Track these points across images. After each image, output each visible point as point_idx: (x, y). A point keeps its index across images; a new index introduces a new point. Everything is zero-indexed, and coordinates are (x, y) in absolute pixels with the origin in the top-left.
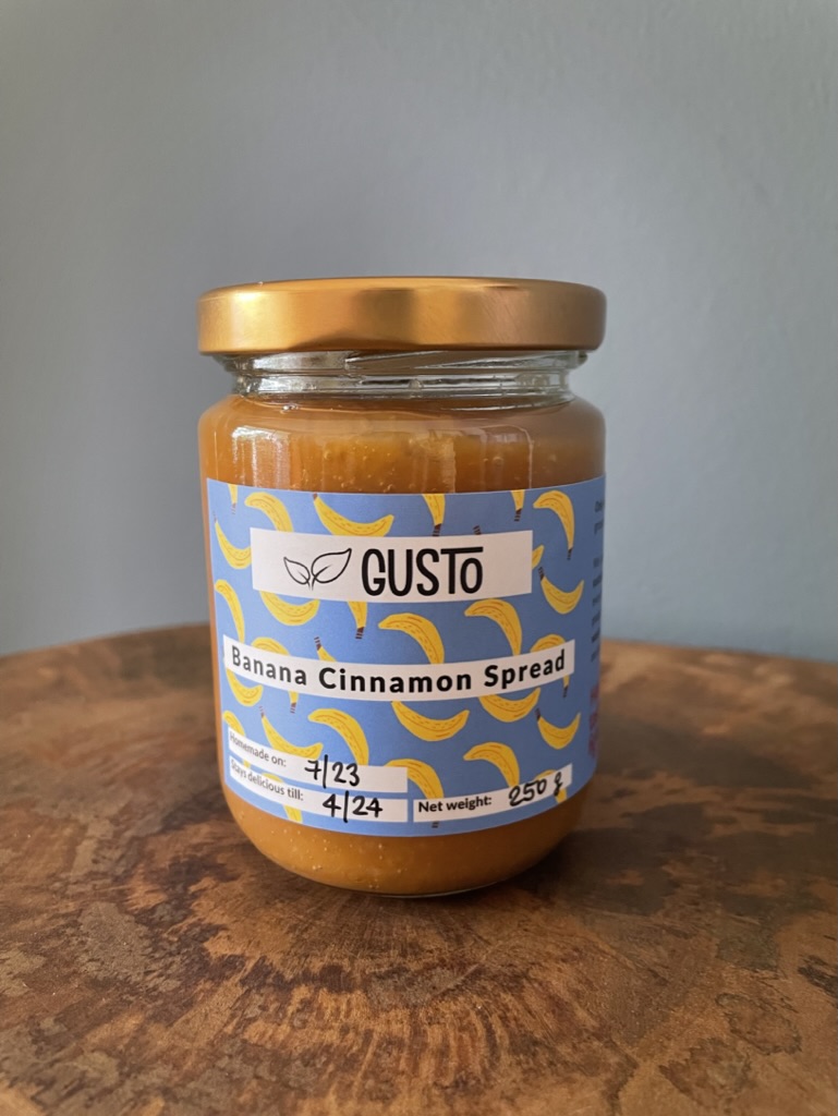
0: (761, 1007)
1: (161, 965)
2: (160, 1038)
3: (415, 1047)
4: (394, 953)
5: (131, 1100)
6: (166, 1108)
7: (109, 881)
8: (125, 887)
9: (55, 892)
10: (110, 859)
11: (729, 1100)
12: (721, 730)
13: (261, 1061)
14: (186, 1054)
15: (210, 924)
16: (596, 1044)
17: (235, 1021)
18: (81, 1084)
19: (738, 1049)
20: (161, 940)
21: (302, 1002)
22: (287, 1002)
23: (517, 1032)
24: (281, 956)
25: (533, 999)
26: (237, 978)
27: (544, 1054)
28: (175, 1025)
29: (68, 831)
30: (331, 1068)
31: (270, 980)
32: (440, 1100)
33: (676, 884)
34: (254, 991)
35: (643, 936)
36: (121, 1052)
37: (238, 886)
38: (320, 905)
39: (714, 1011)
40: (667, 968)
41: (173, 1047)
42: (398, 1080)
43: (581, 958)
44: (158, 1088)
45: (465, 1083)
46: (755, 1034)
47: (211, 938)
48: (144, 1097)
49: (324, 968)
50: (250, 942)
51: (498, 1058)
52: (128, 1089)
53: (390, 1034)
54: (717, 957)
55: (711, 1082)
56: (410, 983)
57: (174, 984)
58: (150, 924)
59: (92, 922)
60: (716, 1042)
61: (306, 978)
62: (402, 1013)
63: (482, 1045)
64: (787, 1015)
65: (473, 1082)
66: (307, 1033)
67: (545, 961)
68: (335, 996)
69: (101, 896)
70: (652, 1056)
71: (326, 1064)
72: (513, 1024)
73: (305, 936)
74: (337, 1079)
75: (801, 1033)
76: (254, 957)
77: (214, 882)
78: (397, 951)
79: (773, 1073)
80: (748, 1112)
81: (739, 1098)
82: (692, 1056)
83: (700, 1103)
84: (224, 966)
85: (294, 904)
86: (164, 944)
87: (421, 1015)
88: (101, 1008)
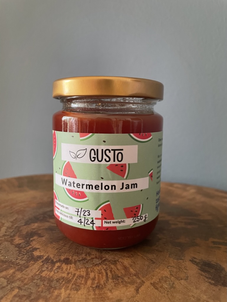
0: (179, 269)
1: (21, 257)
2: (19, 275)
3: (86, 278)
4: (83, 255)
5: (10, 290)
6: (19, 292)
7: (9, 237)
8: (13, 238)
10: (10, 232)
11: (168, 291)
12: (176, 202)
13: (45, 281)
14: (25, 279)
15: (35, 248)
16: (134, 277)
17: (39, 271)
19: (171, 279)
20: (22, 251)
21: (57, 267)
22: (54, 266)
23: (114, 274)
24: (53, 256)
25: (119, 266)
26: (41, 261)
27: (120, 280)
28: (23, 272)
30: (64, 282)
31: (50, 261)
32: (92, 291)
33: (160, 239)
34: (45, 264)
36: (8, 278)
37: (44, 238)
38: (65, 243)
39: (166, 270)
40: (155, 259)
41: (22, 277)
42: (81, 285)
43: (133, 256)
44: (17, 287)
45: (99, 286)
46: (176, 275)
47: (35, 251)
48: (13, 289)
49: (64, 258)
50: (45, 252)
51: (108, 281)
52: (9, 287)
53: (80, 275)
54: (169, 257)
55: (164, 287)
56: (87, 262)
57: (24, 262)
58: (19, 248)
59: (3, 247)
60: (166, 277)
61: (60, 261)
62: (84, 270)
63: (104, 278)
64: (185, 271)
65: (101, 286)
66: (58, 274)
67: (123, 257)
68: (66, 265)
69: (7, 241)
70: (149, 280)
72: (113, 272)
73: (60, 251)
74: (65, 285)
75: (189, 275)
76: (46, 256)
77: (37, 237)
78: (84, 255)
79: (180, 285)
80: (172, 295)
81: (170, 291)
82: (159, 280)
83: (160, 292)
84: (38, 258)
85: (58, 243)
86: (22, 252)
87: (89, 270)
88: (4, 267)
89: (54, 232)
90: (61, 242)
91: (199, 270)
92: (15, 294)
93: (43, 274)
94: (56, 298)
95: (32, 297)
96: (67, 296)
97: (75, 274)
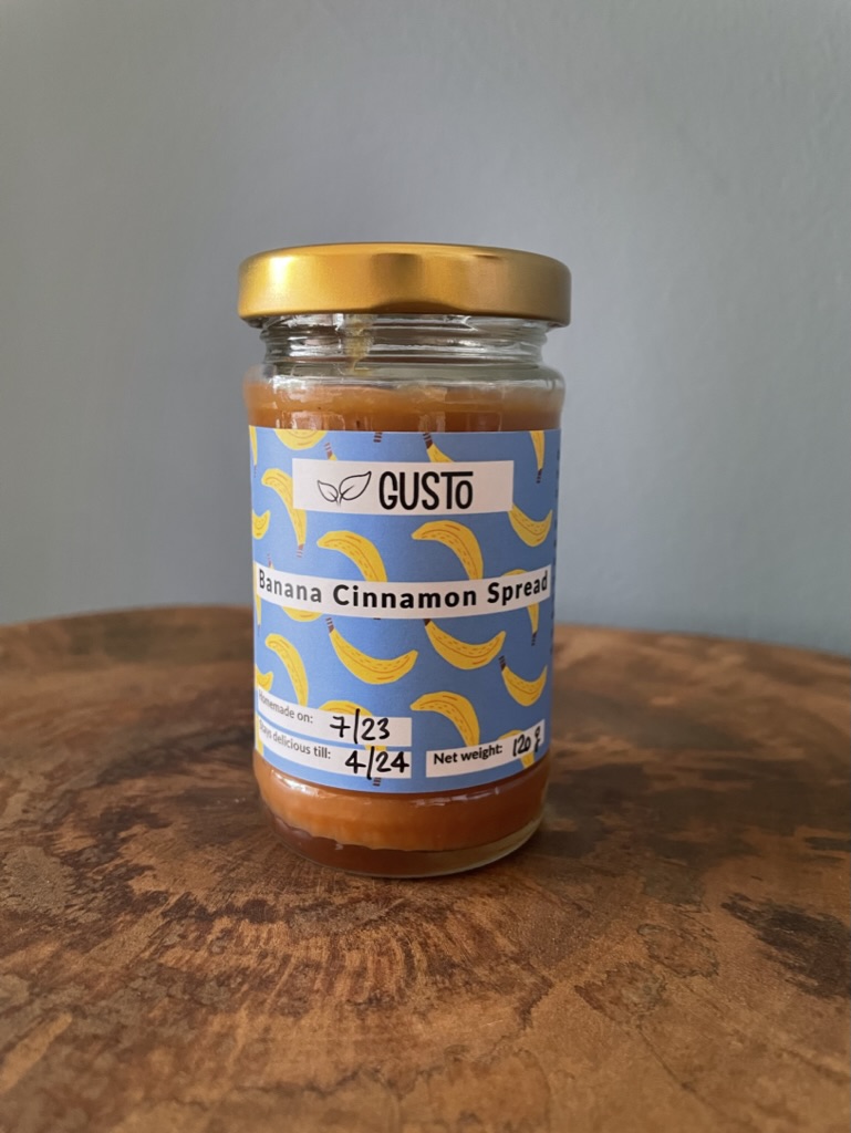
0: (682, 937)
1: (83, 900)
2: (75, 963)
4: (320, 891)
5: (39, 1016)
6: (73, 1023)
7: (38, 828)
8: (55, 833)
10: (41, 810)
11: (642, 1017)
12: (669, 701)
13: (174, 982)
14: (99, 976)
15: (137, 865)
16: (513, 967)
17: (153, 947)
19: (654, 972)
20: (86, 878)
21: (222, 931)
22: (208, 931)
23: (435, 956)
24: (206, 892)
25: (455, 928)
26: (161, 909)
27: (460, 975)
28: (91, 952)
30: (245, 987)
31: (192, 913)
32: (352, 1016)
33: (609, 831)
34: (175, 922)
35: (571, 875)
36: (34, 975)
37: (169, 832)
38: (250, 848)
39: (634, 939)
40: (591, 902)
41: (87, 971)
42: (312, 997)
43: (507, 893)
44: (69, 1005)
45: (379, 1000)
46: (673, 959)
47: (137, 877)
48: (51, 1014)
49: (248, 902)
50: (175, 880)
51: (414, 979)
52: (37, 1007)
53: (308, 959)
54: (642, 893)
55: (625, 1001)
56: (334, 914)
57: (94, 916)
58: (76, 865)
59: (16, 863)
60: (634, 965)
61: (230, 910)
62: (323, 941)
63: (400, 970)
64: (706, 943)
65: (388, 999)
66: (224, 958)
67: (471, 896)
68: (256, 926)
69: (30, 841)
70: (569, 977)
72: (432, 949)
73: (232, 875)
74: (251, 997)
75: (719, 959)
76: (178, 893)
77: (144, 829)
78: (323, 888)
79: (688, 994)
80: (659, 1028)
81: (651, 1015)
82: (608, 977)
83: (612, 1019)
84: (146, 901)
85: (224, 847)
86: (89, 883)
87: (341, 942)
88: (17, 937)
89: (208, 808)
90: (236, 844)
91: (760, 942)
92: (58, 1032)
93: (169, 959)
94: (217, 1044)
95: (126, 1043)
96: (256, 1036)
97: (286, 959)
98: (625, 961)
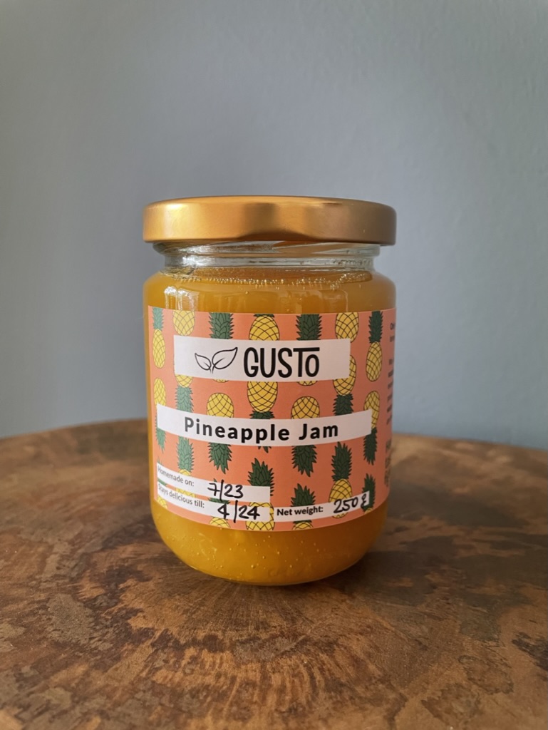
0: (488, 664)
1: (100, 634)
2: (99, 680)
3: (263, 687)
4: (251, 628)
5: (79, 718)
6: (102, 723)
7: (67, 581)
8: (78, 584)
9: (32, 587)
10: (68, 567)
11: (466, 723)
12: (466, 490)
13: (164, 695)
14: (115, 689)
15: (132, 608)
16: (381, 686)
17: (147, 670)
18: (46, 708)
19: (472, 690)
20: (101, 618)
21: (191, 658)
22: (181, 657)
23: (329, 678)
24: (178, 629)
25: (340, 657)
26: (149, 642)
27: (347, 692)
28: (109, 671)
29: (41, 549)
30: (209, 699)
31: (171, 644)
32: (280, 720)
33: (434, 587)
34: (160, 651)
35: (412, 619)
36: (73, 688)
37: (151, 584)
38: (203, 597)
39: (457, 667)
40: (428, 639)
41: (107, 685)
42: (252, 707)
43: (372, 632)
44: (98, 711)
45: (296, 710)
46: (483, 681)
47: (133, 617)
48: (87, 716)
49: (205, 636)
50: (158, 620)
51: (317, 695)
52: (77, 711)
53: (248, 679)
54: (460, 632)
55: (455, 711)
56: (261, 646)
57: (108, 645)
58: (94, 608)
59: (56, 606)
60: (459, 686)
61: (194, 642)
62: (256, 666)
63: (307, 686)
64: (504, 669)
65: (301, 709)
66: (194, 677)
67: (349, 634)
68: (212, 654)
69: (63, 590)
70: (417, 694)
71: (206, 697)
72: (327, 673)
73: (194, 616)
74: (213, 707)
75: (514, 681)
76: (160, 629)
77: (135, 582)
78: (253, 627)
79: (495, 705)
81: (472, 721)
82: (443, 694)
84: (141, 634)
85: (187, 596)
86: (102, 620)
87: (268, 666)
88: (61, 660)
89: (174, 567)
90: (194, 594)
91: (538, 668)
92: (93, 728)
98: (452, 682)
